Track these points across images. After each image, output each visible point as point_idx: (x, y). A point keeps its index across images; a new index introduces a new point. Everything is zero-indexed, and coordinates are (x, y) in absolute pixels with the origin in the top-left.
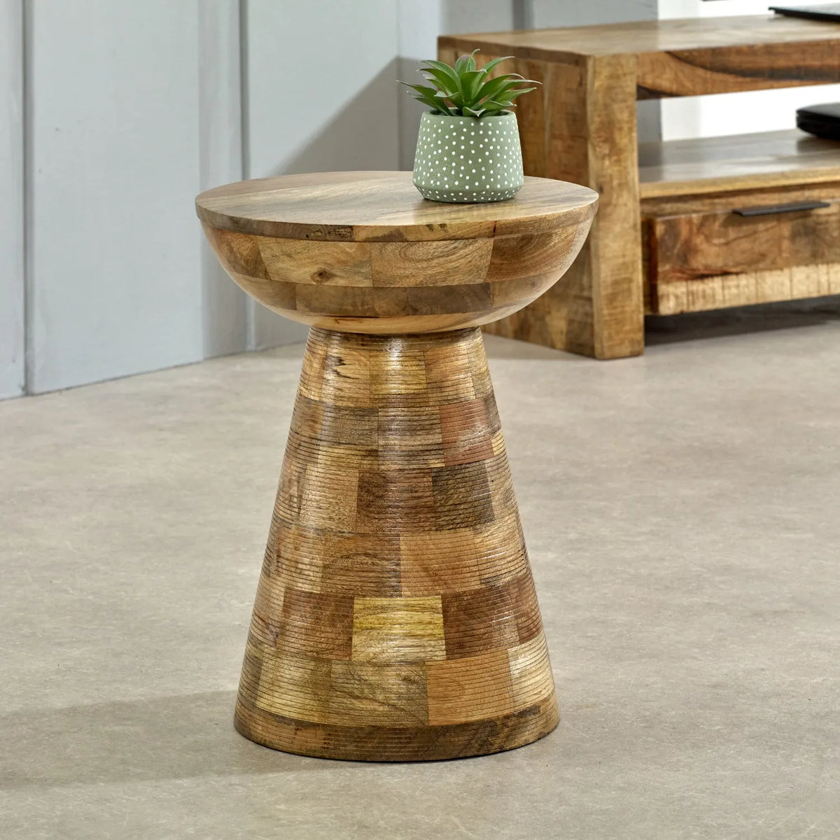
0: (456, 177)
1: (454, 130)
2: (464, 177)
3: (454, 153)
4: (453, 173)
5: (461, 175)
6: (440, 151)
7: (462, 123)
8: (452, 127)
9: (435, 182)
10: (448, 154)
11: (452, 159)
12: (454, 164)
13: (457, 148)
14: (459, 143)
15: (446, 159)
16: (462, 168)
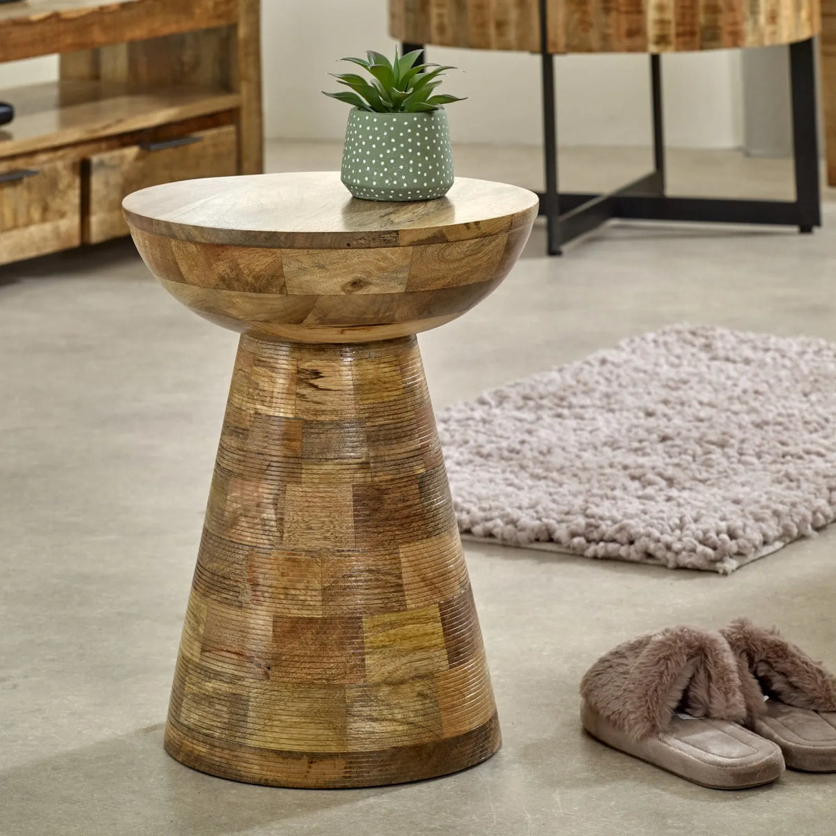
0: (415, 175)
1: (408, 127)
2: (422, 174)
3: (410, 150)
4: (411, 171)
5: (419, 173)
6: (394, 149)
7: (415, 119)
8: (406, 123)
9: (391, 182)
10: (405, 151)
11: (408, 157)
12: (411, 162)
13: (413, 145)
14: (415, 139)
15: (402, 157)
16: (420, 165)
